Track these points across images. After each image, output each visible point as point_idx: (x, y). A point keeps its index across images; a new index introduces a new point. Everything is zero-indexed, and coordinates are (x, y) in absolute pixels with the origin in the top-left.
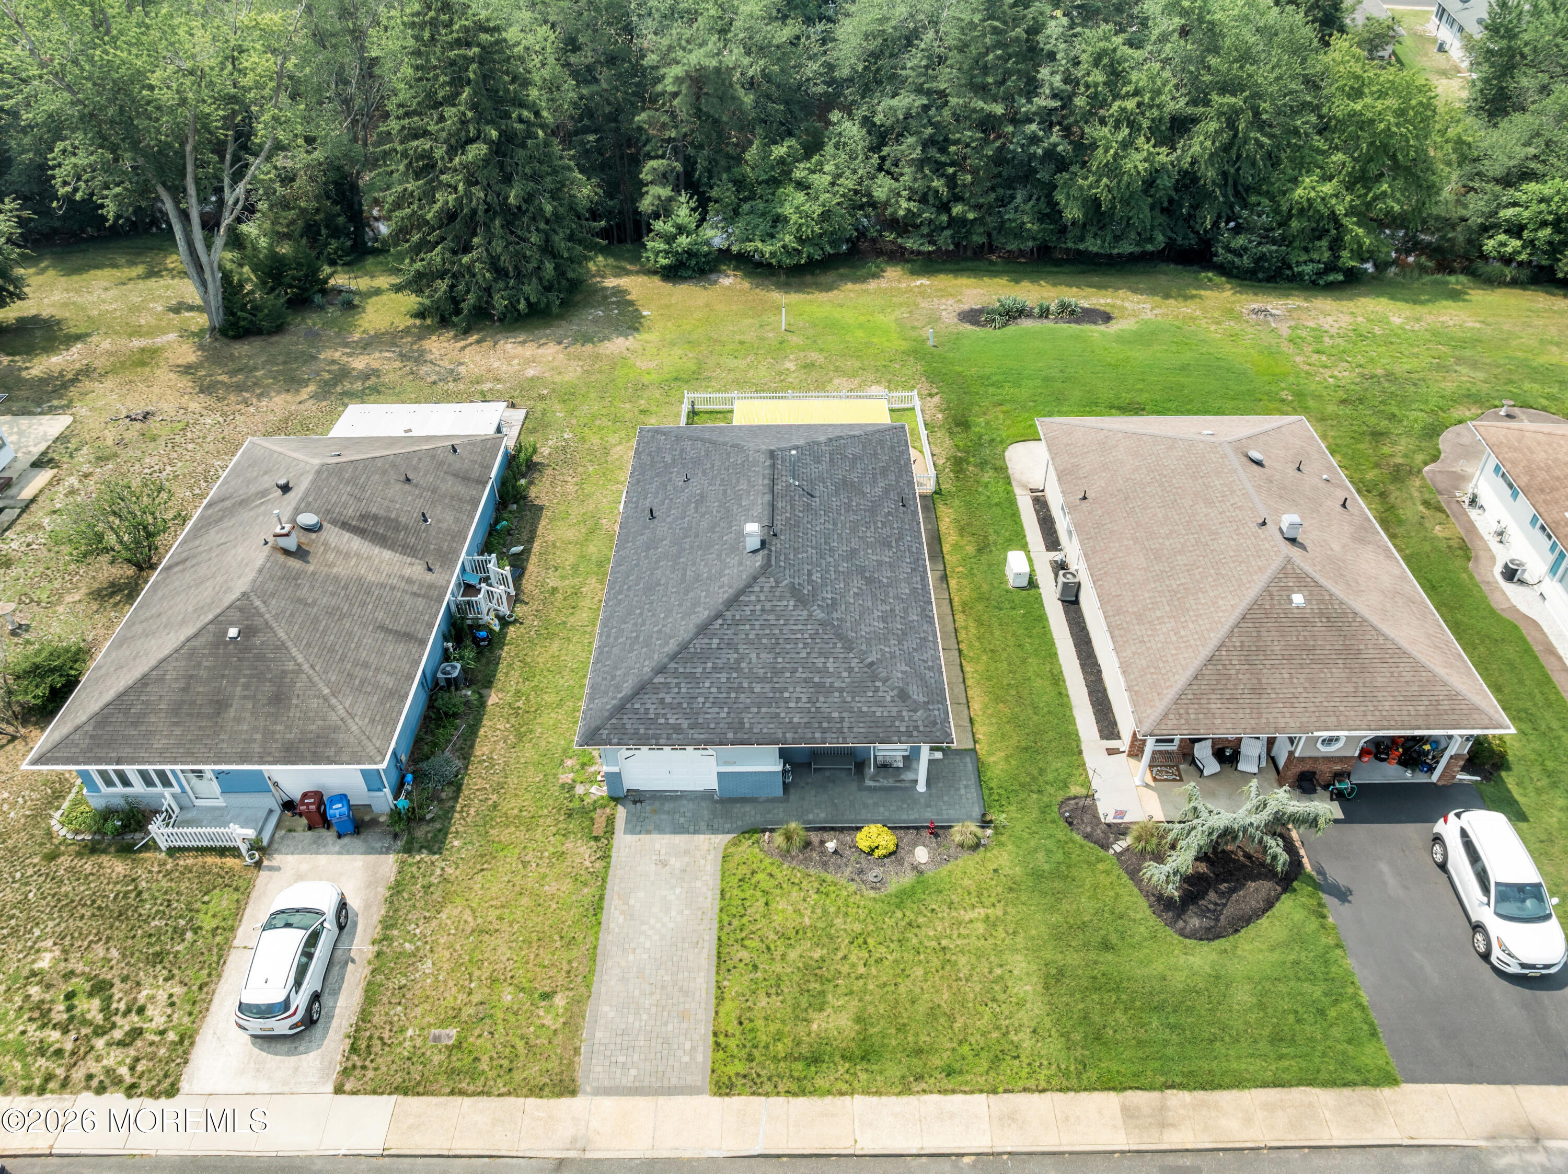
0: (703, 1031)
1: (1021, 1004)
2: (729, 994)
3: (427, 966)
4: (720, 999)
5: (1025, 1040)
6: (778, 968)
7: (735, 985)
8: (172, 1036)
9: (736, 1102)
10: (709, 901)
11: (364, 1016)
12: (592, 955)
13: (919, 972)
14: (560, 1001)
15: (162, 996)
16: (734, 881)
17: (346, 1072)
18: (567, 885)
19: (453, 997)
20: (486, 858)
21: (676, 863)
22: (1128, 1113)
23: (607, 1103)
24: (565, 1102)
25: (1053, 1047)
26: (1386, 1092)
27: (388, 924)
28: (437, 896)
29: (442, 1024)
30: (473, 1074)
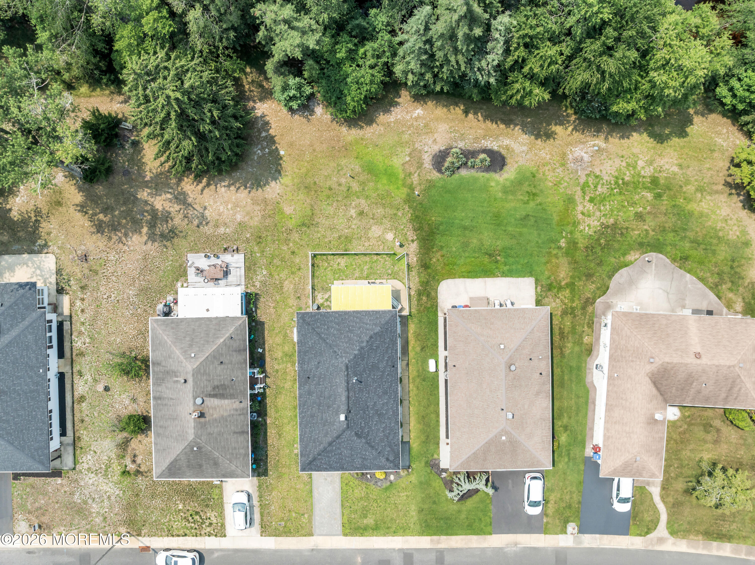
0: (340, 522)
1: (412, 517)
2: (345, 514)
3: (273, 507)
4: (343, 515)
5: (412, 526)
6: (356, 507)
7: (346, 512)
8: (219, 524)
9: (348, 538)
10: (338, 489)
11: (262, 520)
12: (312, 504)
13: (389, 509)
14: (306, 516)
15: (213, 515)
16: (344, 484)
17: (262, 532)
18: (302, 486)
19: (281, 515)
20: (280, 477)
21: (329, 479)
22: (432, 541)
23: (321, 538)
24: (311, 537)
25: (418, 527)
26: (489, 536)
27: (260, 497)
28: (270, 488)
29: (280, 521)
30: (290, 532)
